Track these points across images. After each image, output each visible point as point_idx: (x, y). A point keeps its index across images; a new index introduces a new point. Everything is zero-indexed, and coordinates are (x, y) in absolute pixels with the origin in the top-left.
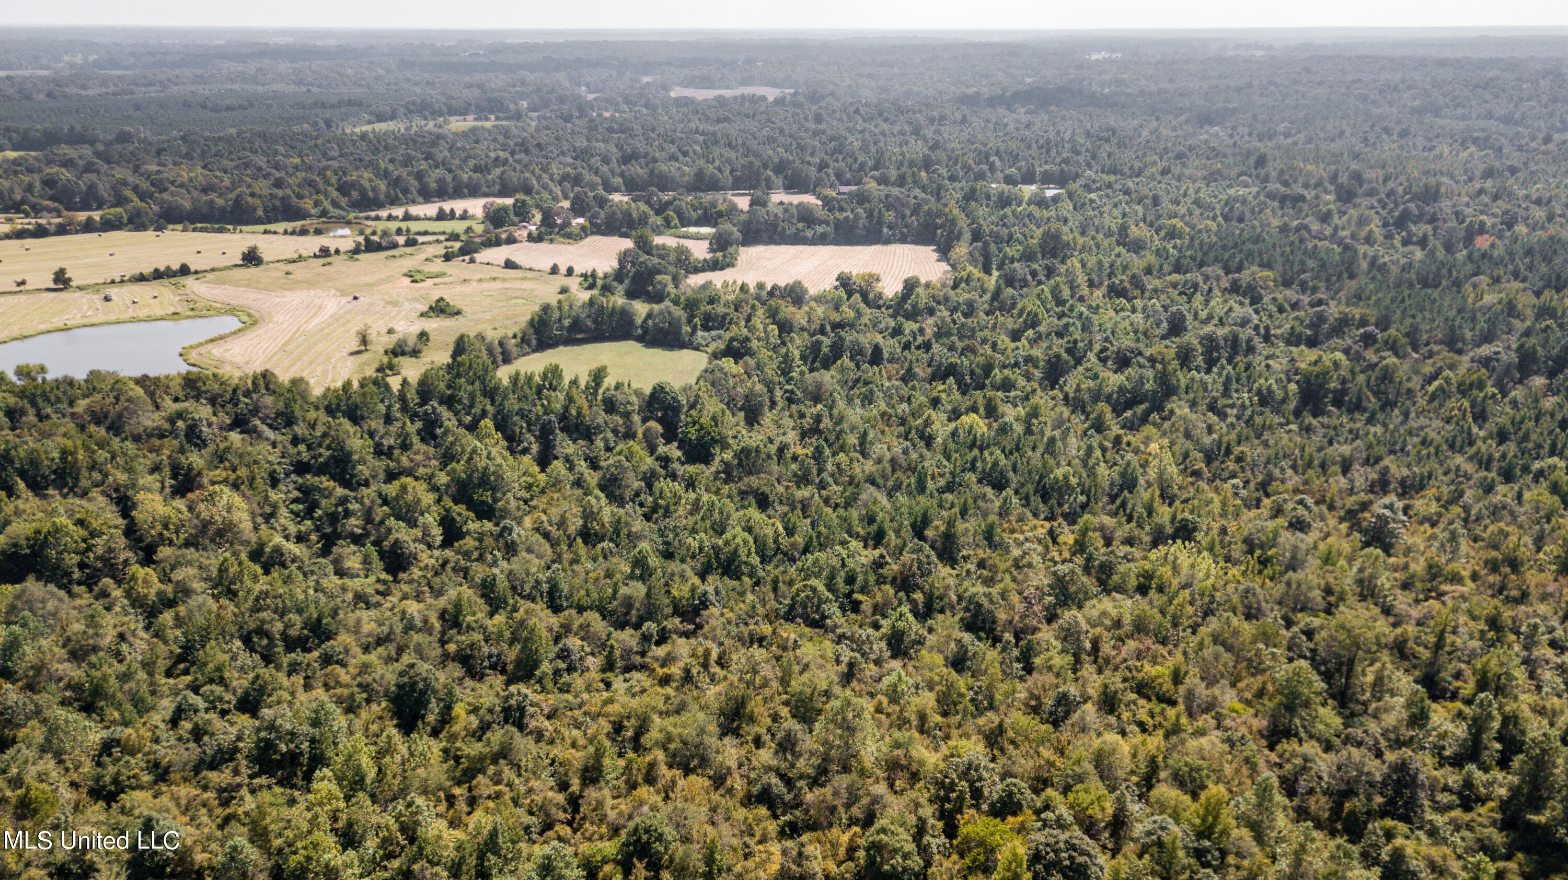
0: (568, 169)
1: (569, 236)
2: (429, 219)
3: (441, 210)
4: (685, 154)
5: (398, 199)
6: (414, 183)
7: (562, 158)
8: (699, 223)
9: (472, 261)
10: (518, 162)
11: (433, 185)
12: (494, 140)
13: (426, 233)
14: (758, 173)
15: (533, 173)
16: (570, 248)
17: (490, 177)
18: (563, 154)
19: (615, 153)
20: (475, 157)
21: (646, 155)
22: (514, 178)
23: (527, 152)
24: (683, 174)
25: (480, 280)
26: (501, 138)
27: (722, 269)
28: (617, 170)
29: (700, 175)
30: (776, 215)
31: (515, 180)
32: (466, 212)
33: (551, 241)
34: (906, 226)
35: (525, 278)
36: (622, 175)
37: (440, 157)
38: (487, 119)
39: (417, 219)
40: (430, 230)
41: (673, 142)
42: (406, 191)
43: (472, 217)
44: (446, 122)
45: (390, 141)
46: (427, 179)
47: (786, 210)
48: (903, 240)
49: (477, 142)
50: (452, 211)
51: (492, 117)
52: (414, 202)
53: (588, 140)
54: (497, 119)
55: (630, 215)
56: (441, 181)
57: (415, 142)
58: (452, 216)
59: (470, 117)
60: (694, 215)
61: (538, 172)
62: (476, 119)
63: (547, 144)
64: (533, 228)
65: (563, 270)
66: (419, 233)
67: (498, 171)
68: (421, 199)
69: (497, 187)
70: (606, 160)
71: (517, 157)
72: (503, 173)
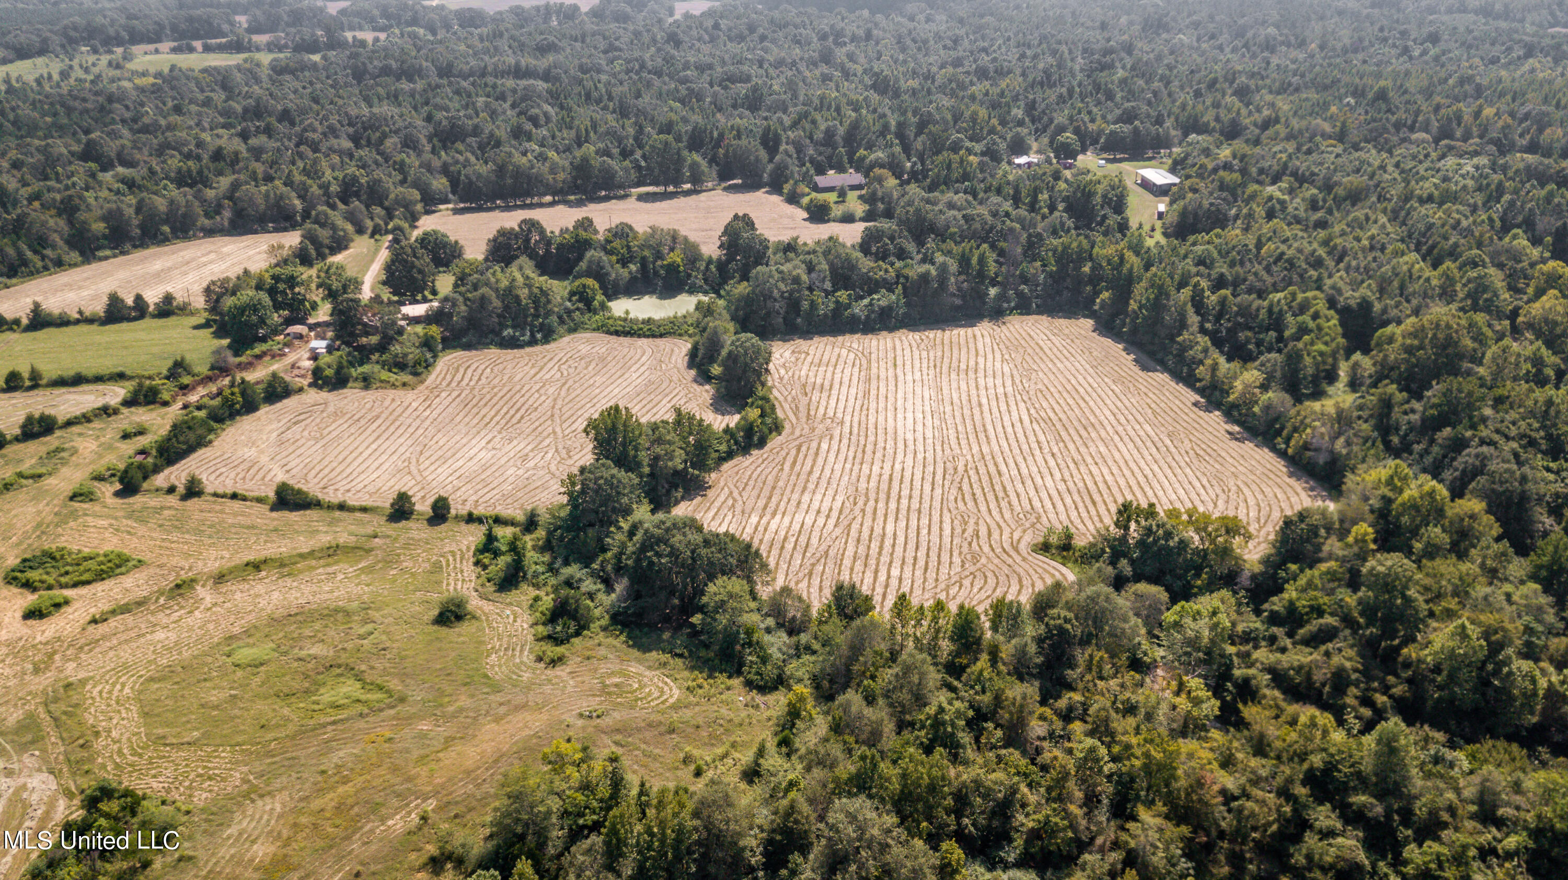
0: (352, 170)
1: (400, 365)
2: (90, 321)
3: (114, 301)
4: (534, 121)
5: (25, 263)
6: (56, 224)
7: (334, 142)
8: (634, 289)
9: (193, 491)
10: (257, 153)
11: (99, 227)
12: (207, 103)
13: (77, 380)
14: (680, 160)
15: (288, 183)
16: (409, 397)
17: (210, 194)
18: (332, 131)
19: (422, 131)
20: (177, 147)
21: (476, 131)
22: (257, 193)
23: (268, 131)
24: (553, 170)
25: (220, 578)
26: (219, 96)
27: (762, 443)
28: (436, 163)
29: (582, 169)
30: (796, 280)
31: (260, 200)
32: (168, 298)
33: (367, 382)
34: (1024, 279)
35: (332, 552)
36: (445, 170)
37: (111, 147)
38: (191, 50)
39: (63, 322)
40: (90, 372)
41: (502, 97)
42: (40, 243)
43: (184, 310)
44: (127, 57)
45: (25, 111)
46: (82, 216)
47: (810, 268)
48: (1024, 308)
49: (178, 110)
50: (139, 298)
51: (198, 44)
52: (59, 264)
53: (368, 101)
54: (207, 49)
55: (517, 299)
56: (114, 219)
57: (69, 110)
58: (140, 310)
59: (165, 46)
60: (624, 273)
61: (298, 178)
62: (174, 50)
63: (303, 111)
64: (320, 345)
65: (423, 506)
66: (61, 382)
67: (224, 182)
68: (75, 256)
69: (227, 214)
70: (409, 143)
71: (253, 141)
72: (235, 186)
